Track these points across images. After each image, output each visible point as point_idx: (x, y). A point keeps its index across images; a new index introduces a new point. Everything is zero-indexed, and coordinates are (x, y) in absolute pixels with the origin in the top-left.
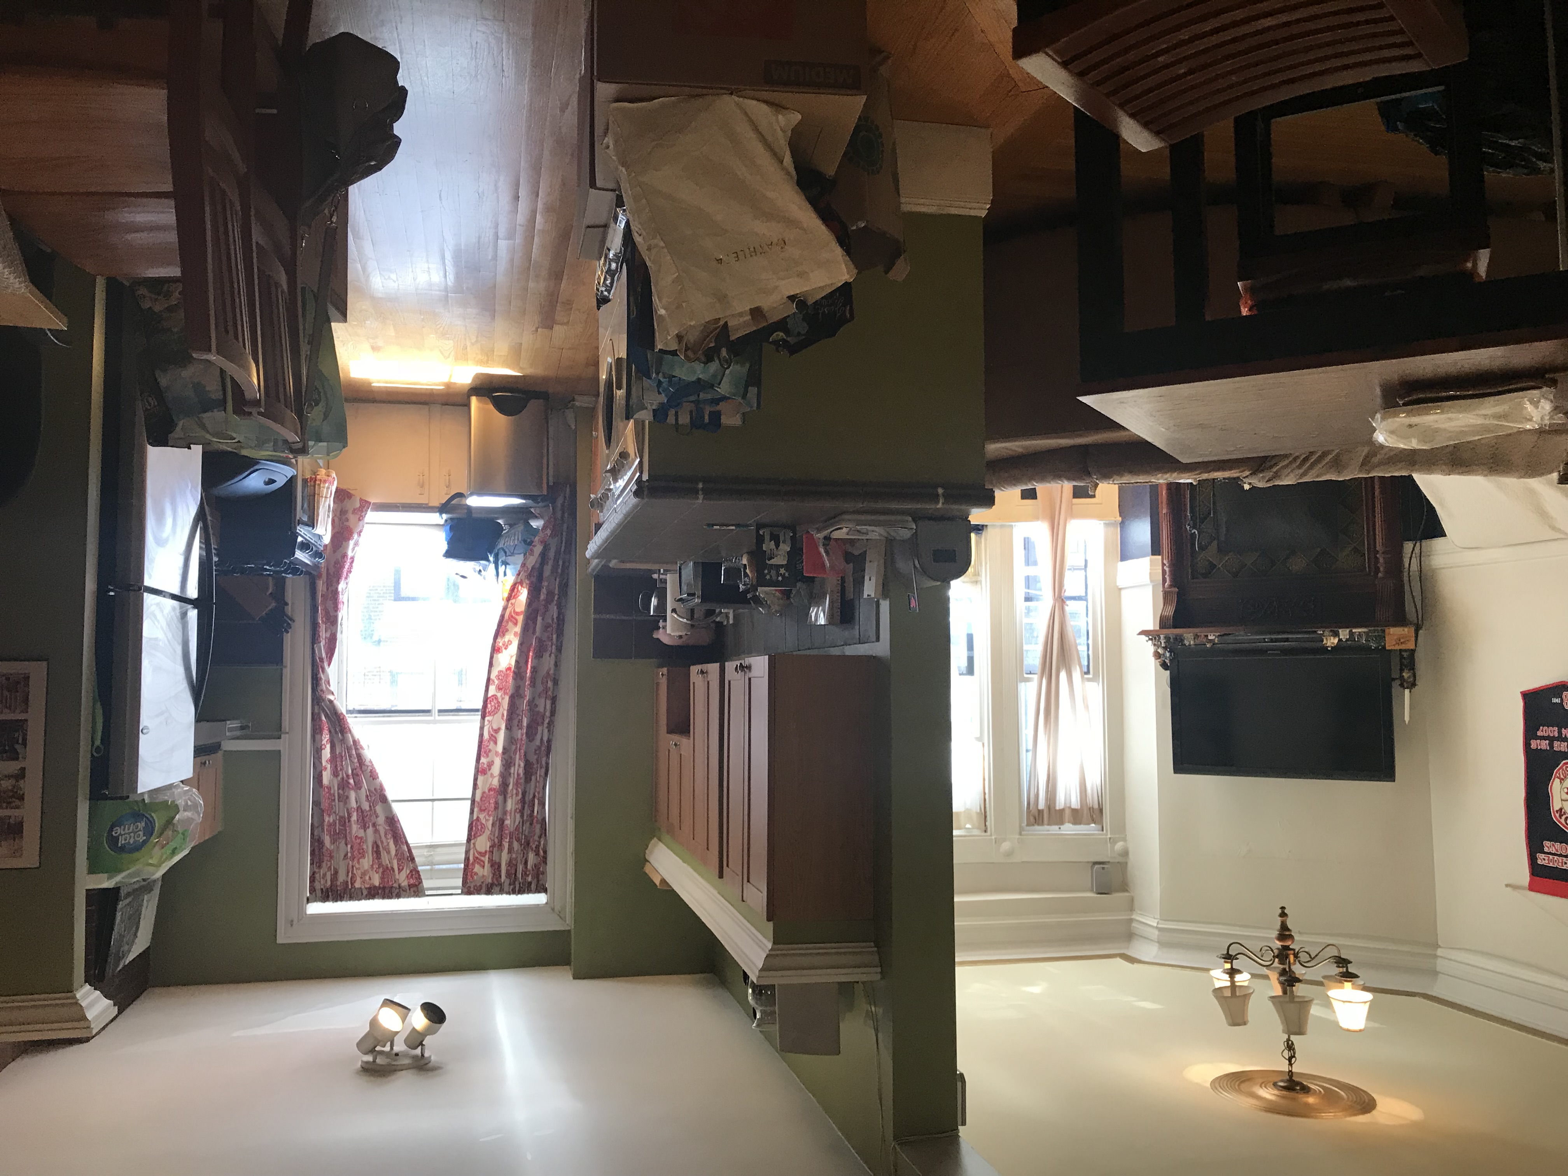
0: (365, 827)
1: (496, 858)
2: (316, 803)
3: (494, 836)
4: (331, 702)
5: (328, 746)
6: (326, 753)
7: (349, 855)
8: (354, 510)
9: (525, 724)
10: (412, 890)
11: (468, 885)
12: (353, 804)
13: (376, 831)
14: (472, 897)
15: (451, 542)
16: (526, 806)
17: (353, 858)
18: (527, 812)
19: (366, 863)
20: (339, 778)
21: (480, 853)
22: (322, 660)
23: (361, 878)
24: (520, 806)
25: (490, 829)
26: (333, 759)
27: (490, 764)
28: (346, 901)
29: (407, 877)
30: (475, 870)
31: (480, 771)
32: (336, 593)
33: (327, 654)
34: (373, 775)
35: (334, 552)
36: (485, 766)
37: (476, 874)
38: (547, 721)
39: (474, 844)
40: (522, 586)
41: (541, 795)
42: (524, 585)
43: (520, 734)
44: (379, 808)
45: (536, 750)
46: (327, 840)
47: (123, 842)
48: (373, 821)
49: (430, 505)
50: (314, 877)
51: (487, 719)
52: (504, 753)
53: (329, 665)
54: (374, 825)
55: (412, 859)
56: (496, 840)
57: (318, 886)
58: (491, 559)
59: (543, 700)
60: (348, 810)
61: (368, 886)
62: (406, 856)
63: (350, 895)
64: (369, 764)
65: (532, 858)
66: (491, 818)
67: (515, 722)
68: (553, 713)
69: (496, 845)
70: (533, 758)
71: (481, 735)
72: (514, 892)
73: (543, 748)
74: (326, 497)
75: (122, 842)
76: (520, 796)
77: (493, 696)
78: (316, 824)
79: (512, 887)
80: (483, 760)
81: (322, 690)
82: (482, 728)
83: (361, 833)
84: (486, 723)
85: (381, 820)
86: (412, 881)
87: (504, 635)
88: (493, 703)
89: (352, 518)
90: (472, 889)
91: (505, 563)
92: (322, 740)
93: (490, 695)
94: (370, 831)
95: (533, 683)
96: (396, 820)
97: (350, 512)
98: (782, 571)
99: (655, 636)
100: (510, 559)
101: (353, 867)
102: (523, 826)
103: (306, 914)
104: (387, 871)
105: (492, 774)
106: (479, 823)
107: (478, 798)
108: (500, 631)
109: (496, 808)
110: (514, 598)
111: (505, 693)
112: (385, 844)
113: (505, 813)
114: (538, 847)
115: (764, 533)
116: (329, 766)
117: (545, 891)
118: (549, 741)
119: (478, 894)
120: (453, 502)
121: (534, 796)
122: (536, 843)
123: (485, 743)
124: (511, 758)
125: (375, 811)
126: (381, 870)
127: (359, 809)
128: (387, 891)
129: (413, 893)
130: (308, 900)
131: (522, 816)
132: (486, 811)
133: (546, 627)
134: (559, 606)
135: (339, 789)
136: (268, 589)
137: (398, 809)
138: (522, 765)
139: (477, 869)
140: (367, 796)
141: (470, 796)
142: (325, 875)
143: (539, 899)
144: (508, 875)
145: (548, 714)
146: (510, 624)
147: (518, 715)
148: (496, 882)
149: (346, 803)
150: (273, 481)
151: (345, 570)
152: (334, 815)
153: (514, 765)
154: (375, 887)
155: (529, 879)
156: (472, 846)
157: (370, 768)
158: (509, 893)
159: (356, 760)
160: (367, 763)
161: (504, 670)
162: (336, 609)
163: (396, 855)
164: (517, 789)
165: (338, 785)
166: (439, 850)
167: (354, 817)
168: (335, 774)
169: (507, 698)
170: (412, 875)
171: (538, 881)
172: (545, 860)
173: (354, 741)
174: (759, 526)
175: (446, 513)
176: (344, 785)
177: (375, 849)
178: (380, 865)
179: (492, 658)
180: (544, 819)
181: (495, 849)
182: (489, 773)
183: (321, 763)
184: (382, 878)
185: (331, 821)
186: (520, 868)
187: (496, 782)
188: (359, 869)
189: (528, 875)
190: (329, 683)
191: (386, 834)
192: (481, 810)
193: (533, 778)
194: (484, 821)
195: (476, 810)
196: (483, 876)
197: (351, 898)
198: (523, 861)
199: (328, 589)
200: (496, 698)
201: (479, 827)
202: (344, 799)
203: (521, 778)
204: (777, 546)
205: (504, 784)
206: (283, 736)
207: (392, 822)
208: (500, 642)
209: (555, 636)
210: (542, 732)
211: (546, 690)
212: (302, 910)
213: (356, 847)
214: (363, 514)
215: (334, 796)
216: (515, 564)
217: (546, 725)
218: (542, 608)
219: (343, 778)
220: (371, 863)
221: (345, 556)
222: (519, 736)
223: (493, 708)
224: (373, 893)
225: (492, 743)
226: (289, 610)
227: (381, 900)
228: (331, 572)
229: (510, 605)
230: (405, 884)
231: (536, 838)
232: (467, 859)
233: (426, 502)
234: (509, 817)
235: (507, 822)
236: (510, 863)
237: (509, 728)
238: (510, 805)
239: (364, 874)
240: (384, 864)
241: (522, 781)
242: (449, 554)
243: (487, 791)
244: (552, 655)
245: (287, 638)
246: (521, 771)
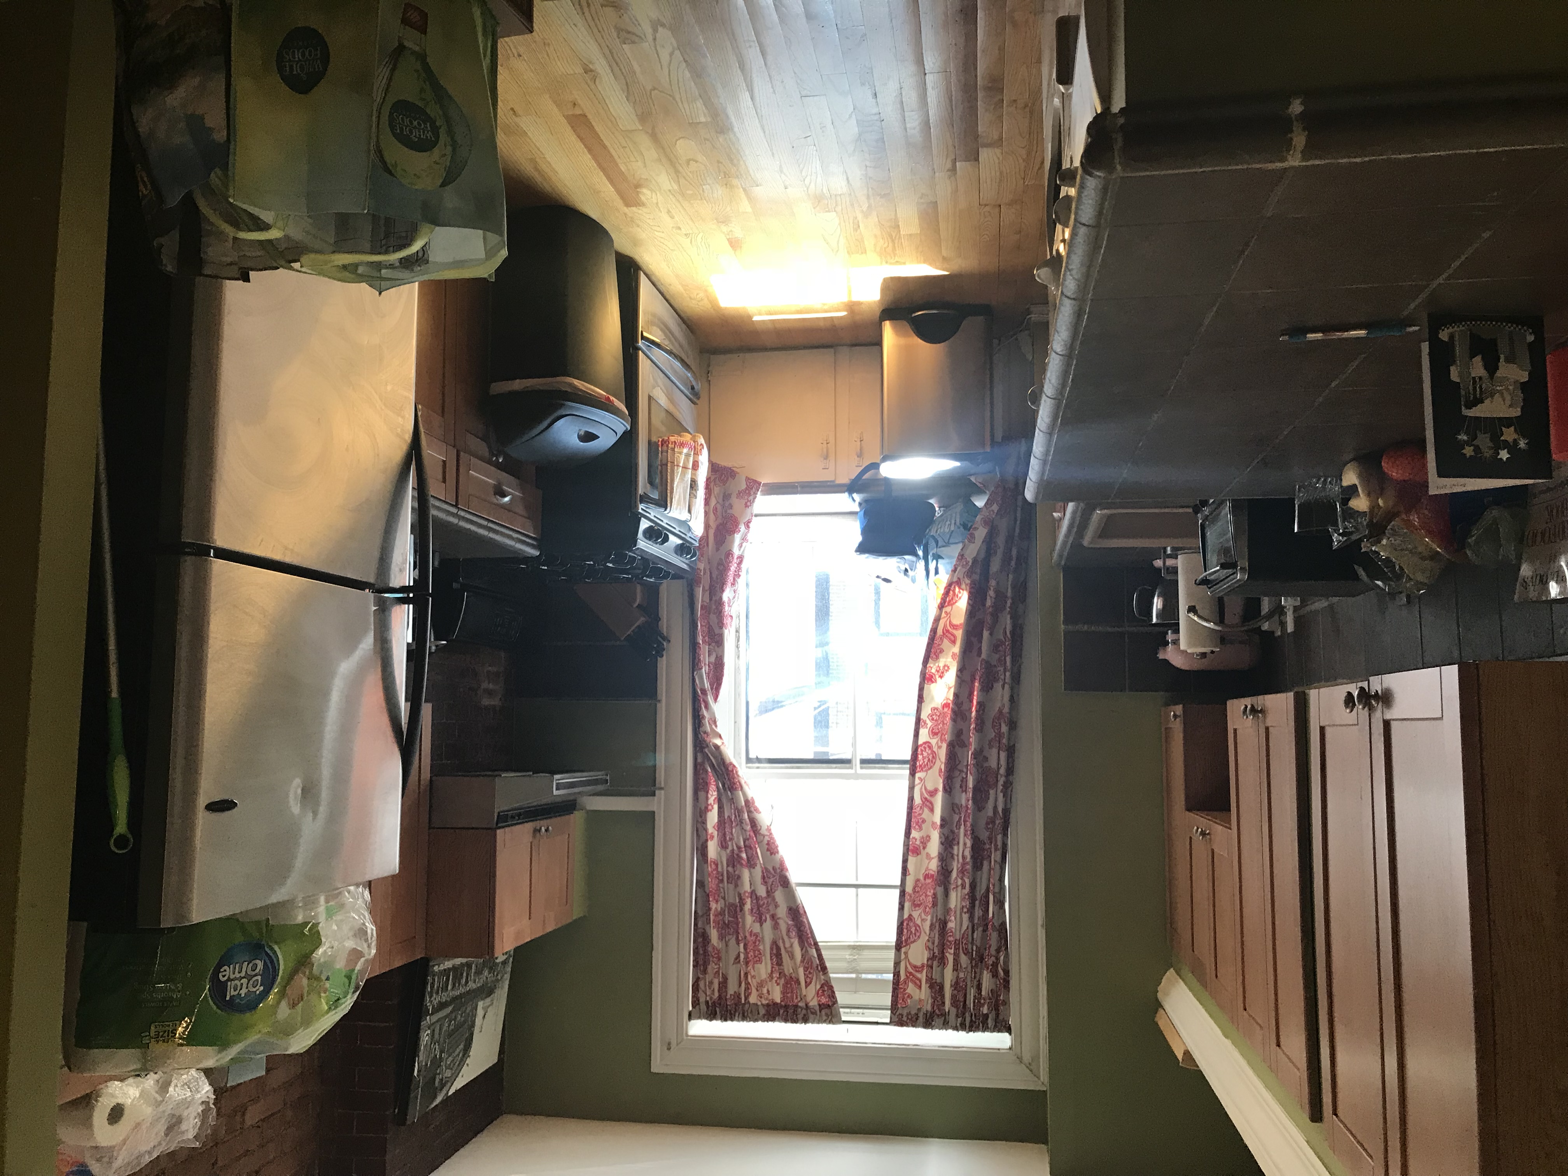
0: (761, 921)
1: (936, 976)
2: (701, 884)
3: (933, 943)
4: (717, 747)
5: (716, 807)
6: (713, 817)
7: (742, 956)
8: (740, 493)
9: (971, 784)
10: (823, 1012)
11: (899, 1012)
12: (747, 887)
13: (776, 926)
14: (905, 1028)
15: (866, 531)
16: (977, 903)
17: (747, 963)
18: (978, 913)
19: (763, 969)
20: (728, 851)
21: (915, 967)
22: (704, 692)
23: (757, 990)
24: (967, 903)
25: (928, 933)
26: (722, 824)
27: (925, 841)
28: (738, 1020)
29: (818, 994)
30: (909, 991)
31: (910, 850)
32: (720, 603)
33: (712, 685)
34: (771, 849)
35: (718, 549)
36: (918, 842)
37: (910, 996)
38: (1001, 780)
39: (906, 953)
40: (960, 588)
41: (997, 890)
42: (963, 586)
43: (965, 799)
44: (779, 895)
45: (987, 824)
46: (714, 935)
47: (233, 993)
48: (772, 912)
49: (838, 482)
50: (698, 985)
51: (918, 775)
52: (942, 826)
53: (716, 699)
54: (773, 917)
55: (824, 969)
56: (936, 951)
57: (702, 999)
58: (920, 553)
59: (994, 751)
60: (740, 895)
61: (765, 1002)
62: (815, 965)
63: (743, 1015)
64: (766, 833)
65: (987, 981)
66: (929, 918)
67: (957, 783)
68: (1010, 771)
69: (938, 958)
70: (984, 835)
71: (911, 799)
72: (962, 1027)
73: (997, 822)
74: (685, 468)
75: (231, 993)
76: (967, 889)
77: (925, 743)
78: (700, 913)
79: (959, 1020)
80: (914, 834)
81: (705, 733)
82: (911, 788)
83: (756, 928)
84: (917, 781)
85: (782, 912)
86: (824, 1000)
87: (937, 658)
88: (925, 754)
89: (737, 504)
90: (905, 1019)
91: (937, 557)
92: (707, 798)
93: (920, 742)
94: (768, 925)
95: (980, 727)
96: (801, 912)
97: (734, 496)
98: (1509, 434)
99: (1161, 656)
100: (943, 551)
101: (746, 974)
102: (973, 932)
103: (687, 1035)
104: (790, 983)
105: (928, 855)
106: (911, 924)
107: (909, 889)
108: (932, 651)
109: (935, 904)
110: (949, 605)
111: (942, 740)
112: (787, 945)
113: (947, 911)
114: (995, 965)
115: (1452, 337)
116: (715, 833)
117: (1009, 1030)
118: (1007, 812)
119: (913, 1026)
120: (866, 476)
121: (988, 890)
122: (993, 959)
123: (917, 810)
124: (952, 832)
125: (774, 899)
126: (782, 981)
127: (753, 893)
128: (791, 1011)
129: (825, 1018)
130: (690, 1017)
131: (971, 918)
132: (922, 907)
133: (996, 647)
134: (1014, 617)
135: (728, 866)
136: (635, 600)
137: (804, 896)
138: (969, 844)
139: (911, 989)
140: (763, 878)
141: (899, 883)
142: (711, 983)
143: (1000, 1040)
144: (954, 1003)
145: (1002, 771)
146: (946, 641)
147: (961, 771)
148: (937, 1011)
149: (736, 886)
150: (594, 437)
151: (731, 573)
152: (722, 901)
153: (958, 843)
154: (775, 1004)
155: (985, 1010)
156: (903, 956)
157: (767, 838)
158: (956, 1028)
159: (749, 828)
160: (764, 831)
161: (940, 707)
162: (721, 625)
163: (802, 961)
164: (962, 879)
165: (728, 860)
166: (866, 953)
167: (748, 906)
168: (723, 845)
169: (944, 746)
170: (824, 991)
171: (997, 1015)
172: (1006, 984)
173: (747, 802)
174: (1437, 321)
175: (858, 492)
176: (734, 860)
177: (775, 951)
178: (782, 974)
179: (921, 689)
180: (1004, 923)
181: (935, 963)
182: (924, 853)
183: (706, 830)
184: (784, 993)
185: (719, 909)
186: (972, 993)
187: (934, 865)
188: (753, 977)
189: (983, 1005)
190: (715, 722)
191: (788, 931)
192: (915, 905)
193: (986, 863)
194: (919, 922)
195: (907, 905)
196: (920, 1000)
197: (744, 1018)
198: (976, 983)
199: (711, 600)
200: (930, 747)
201: (913, 930)
202: (735, 879)
203: (967, 863)
204: (1491, 367)
205: (945, 872)
206: (657, 792)
207: (797, 914)
208: (933, 668)
209: (1008, 659)
210: (996, 799)
211: (1000, 735)
212: (681, 1030)
213: (750, 947)
214: (751, 498)
215: (722, 875)
216: (950, 557)
217: (1000, 787)
218: (989, 619)
219: (733, 850)
220: (769, 971)
221: (729, 554)
222: (963, 802)
223: (926, 760)
224: (772, 1013)
225: (926, 810)
226: (663, 625)
227: (783, 1024)
228: (715, 573)
229: (943, 615)
230: (814, 1003)
231: (993, 952)
232: (897, 974)
233: (833, 479)
234: (953, 918)
235: (951, 925)
236: (956, 985)
237: (948, 789)
238: (955, 899)
239: (760, 985)
240: (787, 973)
241: (969, 867)
242: (862, 549)
243: (922, 878)
244: (1007, 686)
245: (662, 663)
246: (968, 853)
